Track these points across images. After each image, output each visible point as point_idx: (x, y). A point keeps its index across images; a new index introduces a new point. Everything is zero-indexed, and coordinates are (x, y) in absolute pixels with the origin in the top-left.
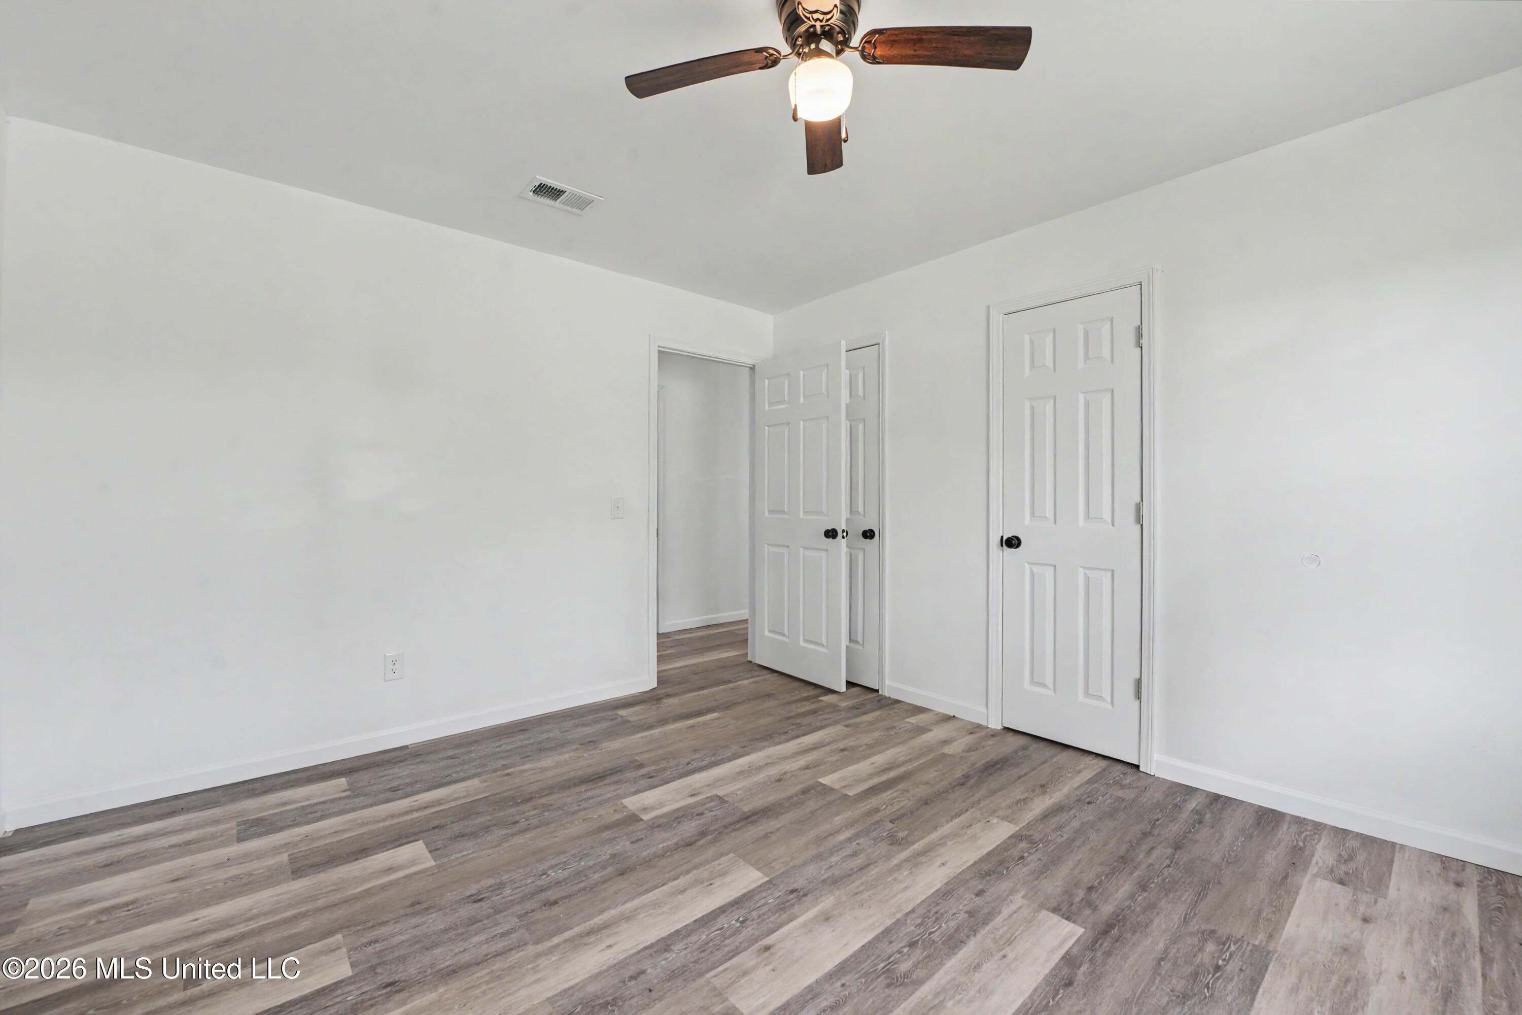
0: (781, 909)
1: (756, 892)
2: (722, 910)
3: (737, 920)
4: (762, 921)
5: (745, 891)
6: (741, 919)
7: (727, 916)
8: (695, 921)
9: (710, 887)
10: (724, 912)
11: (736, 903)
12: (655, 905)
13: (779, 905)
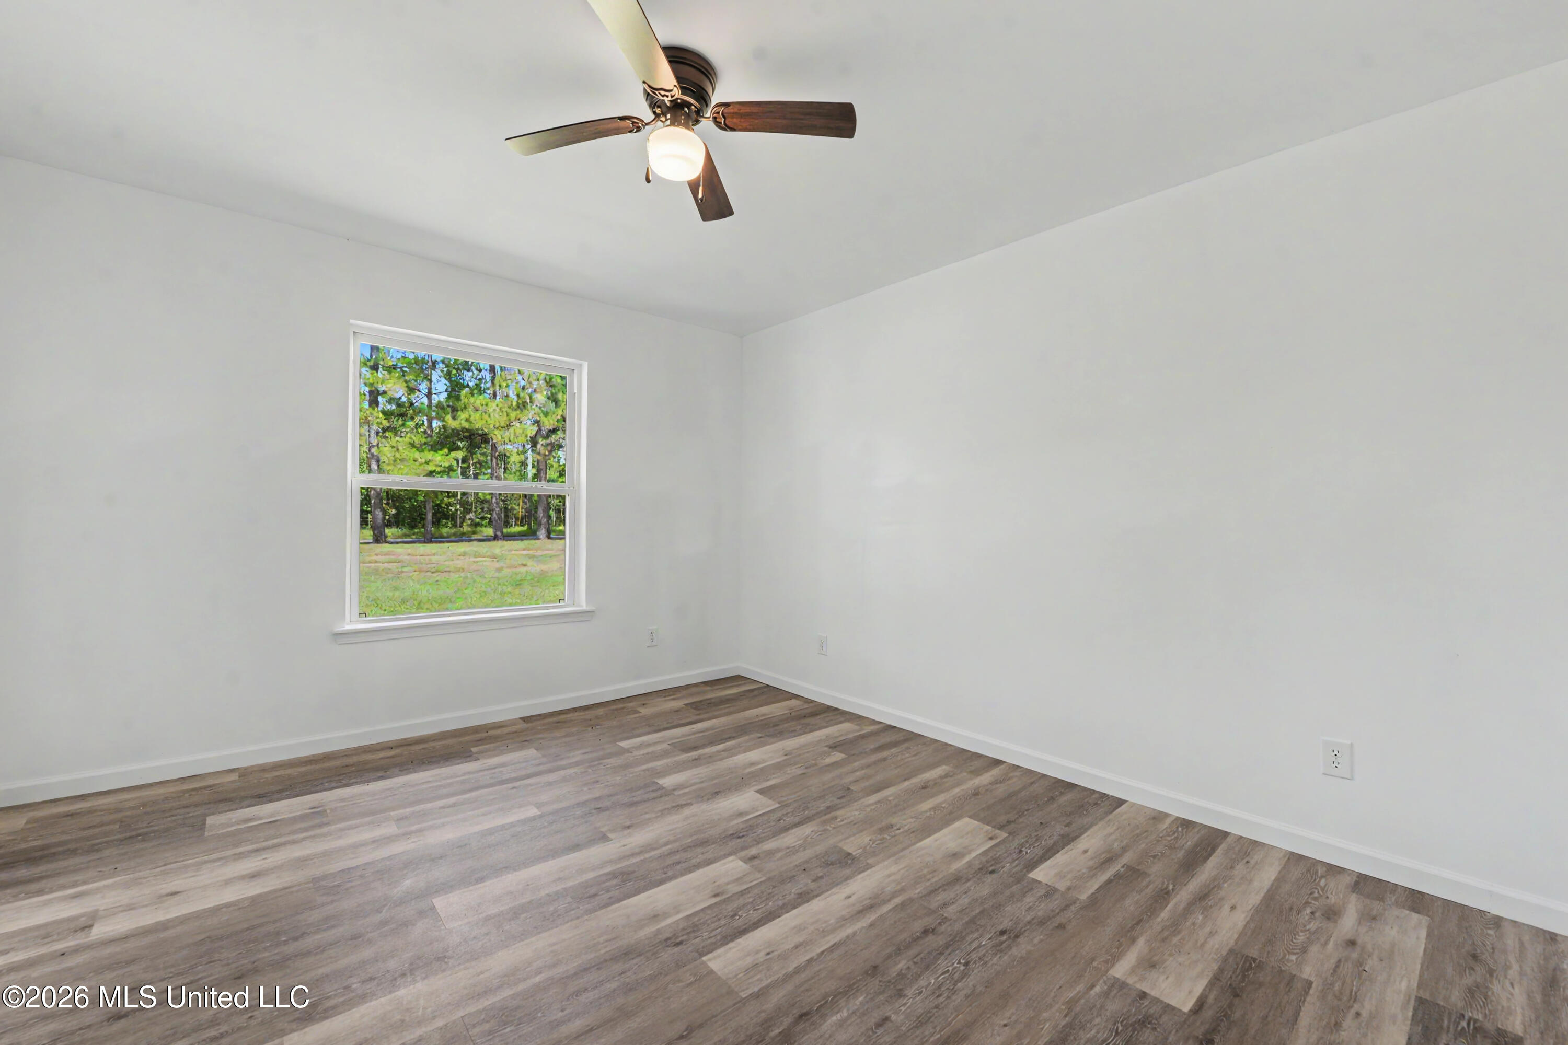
0: (696, 926)
1: (719, 944)
2: (756, 925)
3: (740, 917)
4: (717, 915)
5: (731, 945)
6: (738, 918)
7: (750, 920)
8: (779, 917)
9: (768, 951)
10: (754, 924)
11: (743, 932)
12: (824, 933)
13: (698, 930)
